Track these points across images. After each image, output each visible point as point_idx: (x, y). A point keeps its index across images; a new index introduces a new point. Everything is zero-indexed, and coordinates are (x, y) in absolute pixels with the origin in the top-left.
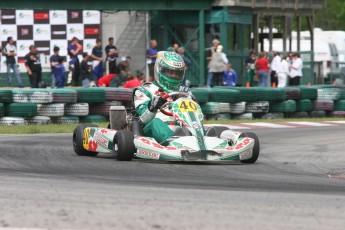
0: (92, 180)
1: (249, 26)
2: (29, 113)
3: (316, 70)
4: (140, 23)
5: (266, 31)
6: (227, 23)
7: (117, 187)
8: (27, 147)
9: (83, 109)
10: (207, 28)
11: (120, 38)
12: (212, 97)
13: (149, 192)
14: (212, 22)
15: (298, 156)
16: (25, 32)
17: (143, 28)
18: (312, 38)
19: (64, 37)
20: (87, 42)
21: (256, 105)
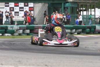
0: (29, 52)
1: (77, 7)
2: (12, 33)
3: (96, 20)
4: (45, 7)
5: (82, 9)
6: (70, 7)
7: (36, 54)
9: (28, 31)
10: (64, 8)
11: (39, 11)
14: (66, 6)
15: (90, 45)
16: (12, 9)
17: (46, 8)
18: (95, 11)
19: (23, 11)
21: (78, 30)
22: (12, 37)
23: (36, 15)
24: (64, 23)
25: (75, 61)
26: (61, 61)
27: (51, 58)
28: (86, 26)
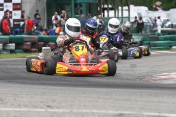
1: (97, 4)
5: (106, 6)
6: (86, 3)
7: (29, 86)
9: (12, 46)
11: (31, 11)
13: (45, 89)
14: (78, 2)
15: (122, 70)
18: (129, 10)
20: (14, 12)
25: (98, 98)
26: (75, 98)
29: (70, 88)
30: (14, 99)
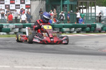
1: (76, 5)
2: (8, 31)
3: (96, 18)
4: (43, 4)
5: (81, 6)
6: (69, 4)
8: (6, 42)
9: (24, 30)
10: (63, 6)
11: (36, 9)
12: (64, 27)
14: (65, 4)
15: (89, 44)
16: (7, 7)
17: (44, 6)
18: (95, 9)
19: (19, 8)
20: (26, 10)
21: (77, 29)
22: (7, 35)
23: (34, 13)
24: (62, 21)
25: (74, 60)
27: (49, 58)
28: (86, 25)
29: (58, 55)
30: (23, 61)
